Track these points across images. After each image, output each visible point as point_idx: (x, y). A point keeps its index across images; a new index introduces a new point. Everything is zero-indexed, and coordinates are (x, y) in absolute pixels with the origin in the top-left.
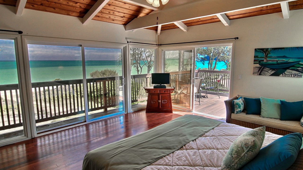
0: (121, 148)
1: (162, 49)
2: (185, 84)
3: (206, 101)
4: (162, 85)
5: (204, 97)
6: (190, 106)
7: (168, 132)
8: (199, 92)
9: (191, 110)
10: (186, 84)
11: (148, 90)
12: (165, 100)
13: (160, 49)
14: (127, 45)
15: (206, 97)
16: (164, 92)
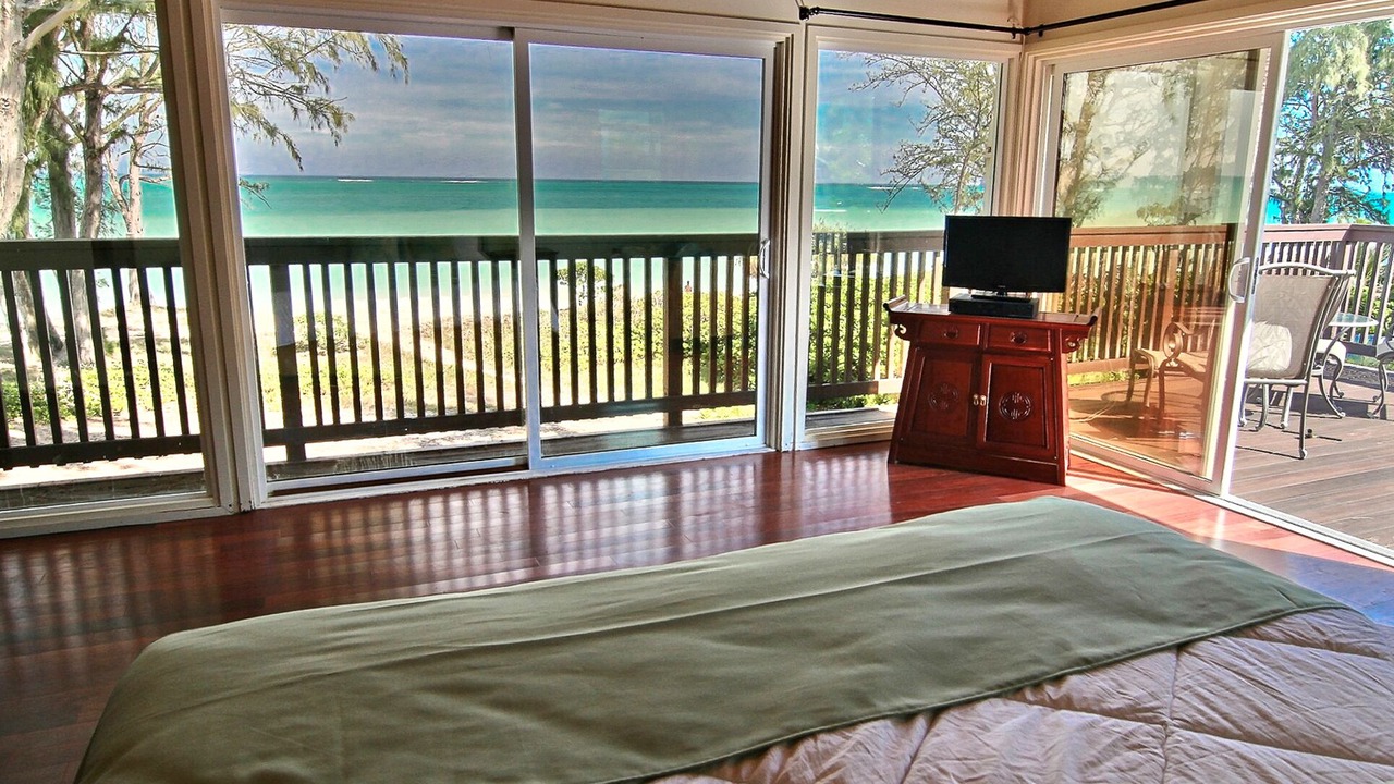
0: (319, 652)
1: (1051, 60)
2: (1204, 301)
3: (1367, 441)
4: (1011, 294)
5: (1357, 410)
6: (1200, 458)
7: (753, 607)
8: (1303, 368)
9: (1209, 488)
10: (1199, 304)
11: (913, 325)
12: (1017, 399)
13: (1035, 59)
14: (798, 31)
15: (1372, 409)
16: (1019, 341)
